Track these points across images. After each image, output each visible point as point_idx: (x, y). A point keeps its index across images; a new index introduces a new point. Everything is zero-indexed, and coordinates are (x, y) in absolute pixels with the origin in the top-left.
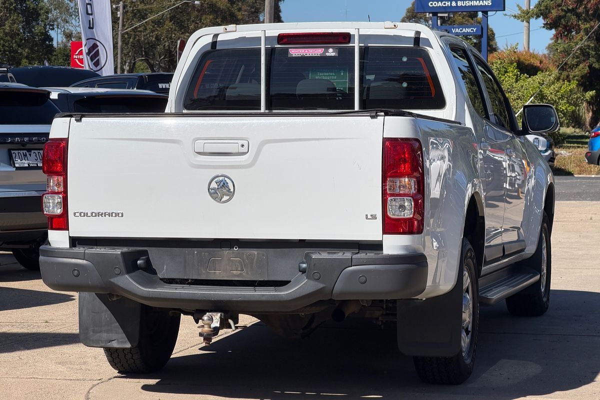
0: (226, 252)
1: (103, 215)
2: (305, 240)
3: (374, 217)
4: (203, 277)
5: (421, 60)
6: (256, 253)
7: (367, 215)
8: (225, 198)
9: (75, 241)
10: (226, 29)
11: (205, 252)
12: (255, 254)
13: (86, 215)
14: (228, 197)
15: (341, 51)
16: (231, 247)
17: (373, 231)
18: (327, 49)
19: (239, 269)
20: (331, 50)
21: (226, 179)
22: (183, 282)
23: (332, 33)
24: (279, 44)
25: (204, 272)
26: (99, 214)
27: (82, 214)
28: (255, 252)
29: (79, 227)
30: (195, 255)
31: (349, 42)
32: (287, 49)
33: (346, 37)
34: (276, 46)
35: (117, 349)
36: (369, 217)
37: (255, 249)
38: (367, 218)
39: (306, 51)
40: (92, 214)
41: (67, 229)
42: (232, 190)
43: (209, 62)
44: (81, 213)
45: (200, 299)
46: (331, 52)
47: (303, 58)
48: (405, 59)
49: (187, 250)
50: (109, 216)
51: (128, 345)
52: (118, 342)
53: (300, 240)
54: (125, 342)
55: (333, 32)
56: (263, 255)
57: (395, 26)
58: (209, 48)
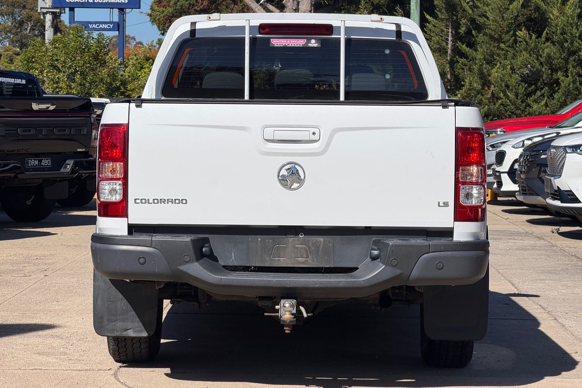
0: (291, 239)
1: (166, 202)
2: (371, 227)
3: (446, 204)
4: (267, 265)
5: (403, 52)
6: (322, 240)
7: (439, 203)
8: (295, 185)
9: (133, 229)
10: (210, 18)
11: (268, 239)
12: (320, 241)
13: (147, 201)
14: (298, 185)
15: (323, 42)
16: (297, 234)
17: (444, 218)
18: (309, 40)
19: (305, 256)
20: (313, 41)
21: (296, 166)
22: (246, 269)
23: (314, 24)
24: (260, 33)
25: (268, 259)
26: (162, 201)
27: (144, 201)
28: (321, 239)
29: (138, 214)
30: (259, 242)
31: (331, 34)
32: (268, 40)
33: (328, 29)
34: (257, 36)
35: (133, 338)
36: (441, 204)
37: (321, 236)
38: (439, 206)
39: (288, 42)
40: (154, 200)
41: (127, 216)
42: (302, 177)
43: (188, 50)
44: (142, 200)
45: (275, 286)
46: (313, 43)
47: (285, 49)
48: (387, 52)
49: (250, 238)
50: (172, 203)
51: (145, 334)
52: (135, 331)
53: (366, 227)
54: (142, 331)
55: (316, 23)
56: (330, 242)
57: (381, 19)
58: (188, 36)
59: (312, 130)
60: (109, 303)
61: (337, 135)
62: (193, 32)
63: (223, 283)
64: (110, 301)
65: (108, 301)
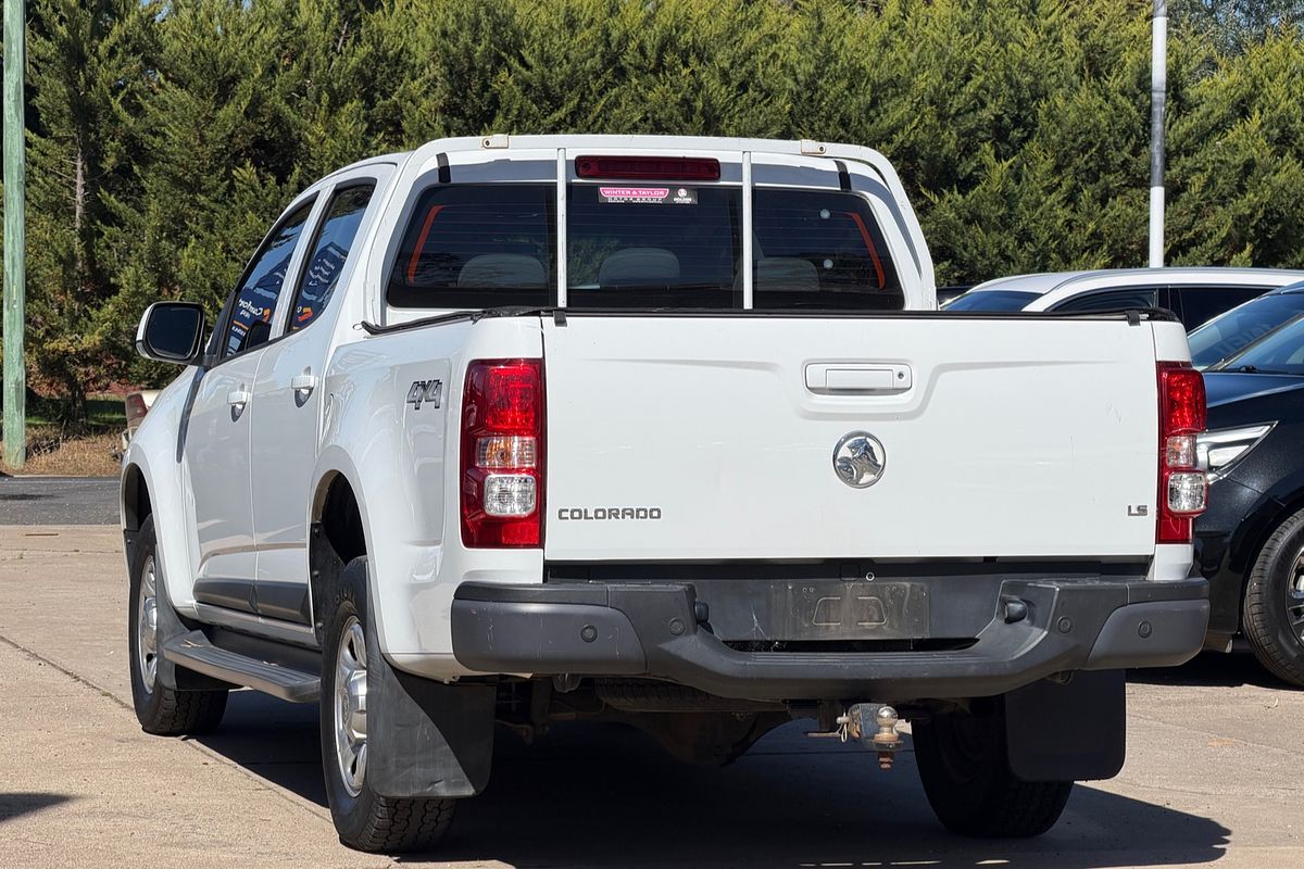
0: (850, 586)
1: (620, 516)
2: (995, 558)
3: (1142, 511)
4: (805, 637)
5: (856, 217)
6: (908, 585)
7: (1130, 507)
8: (867, 478)
9: (554, 570)
10: (488, 143)
11: (808, 587)
12: (905, 588)
13: (583, 515)
14: (872, 477)
15: (700, 193)
16: (861, 575)
17: (1137, 537)
18: (674, 189)
19: (876, 618)
20: (682, 192)
21: (869, 440)
22: (766, 646)
23: (684, 158)
24: (579, 176)
25: (806, 625)
26: (614, 513)
27: (576, 514)
28: (906, 584)
29: (566, 541)
30: (790, 596)
31: (717, 178)
32: (595, 188)
33: (710, 168)
34: (573, 181)
35: (443, 800)
36: (1134, 511)
37: (907, 578)
38: (1130, 514)
39: (634, 193)
40: (596, 511)
41: (540, 544)
42: (880, 462)
43: (435, 210)
44: (572, 512)
46: (683, 197)
47: (629, 207)
48: (825, 214)
49: (773, 585)
50: (632, 517)
51: (469, 791)
52: (448, 785)
53: (987, 559)
54: (463, 785)
55: (687, 156)
56: (922, 590)
57: (821, 149)
58: (435, 180)
59: (897, 369)
60: (399, 729)
61: (944, 376)
62: (444, 171)
63: (748, 676)
64: (401, 726)
65: (397, 725)
